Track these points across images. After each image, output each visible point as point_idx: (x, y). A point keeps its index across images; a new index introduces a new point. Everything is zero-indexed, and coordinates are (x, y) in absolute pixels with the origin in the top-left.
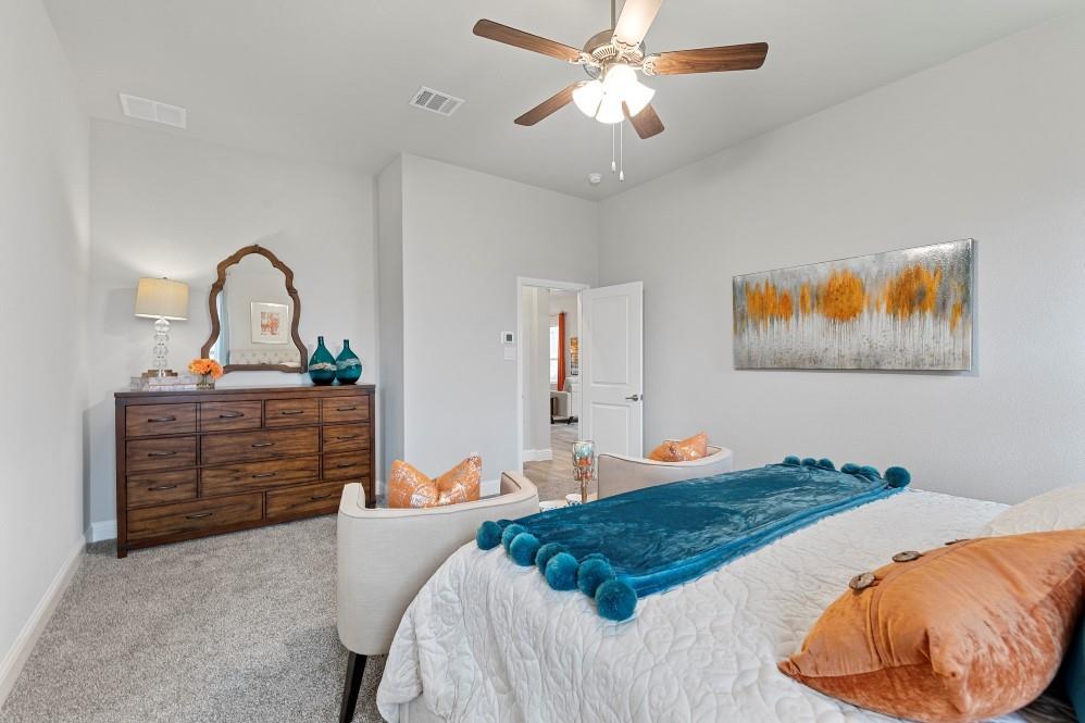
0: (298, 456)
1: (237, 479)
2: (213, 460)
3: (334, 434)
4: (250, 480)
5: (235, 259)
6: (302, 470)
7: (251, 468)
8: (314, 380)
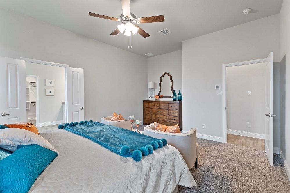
0: (164, 115)
1: (156, 117)
2: (153, 113)
3: (171, 112)
4: (157, 118)
5: (163, 76)
6: (165, 118)
7: (158, 116)
8: (173, 100)
